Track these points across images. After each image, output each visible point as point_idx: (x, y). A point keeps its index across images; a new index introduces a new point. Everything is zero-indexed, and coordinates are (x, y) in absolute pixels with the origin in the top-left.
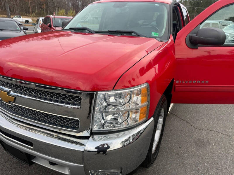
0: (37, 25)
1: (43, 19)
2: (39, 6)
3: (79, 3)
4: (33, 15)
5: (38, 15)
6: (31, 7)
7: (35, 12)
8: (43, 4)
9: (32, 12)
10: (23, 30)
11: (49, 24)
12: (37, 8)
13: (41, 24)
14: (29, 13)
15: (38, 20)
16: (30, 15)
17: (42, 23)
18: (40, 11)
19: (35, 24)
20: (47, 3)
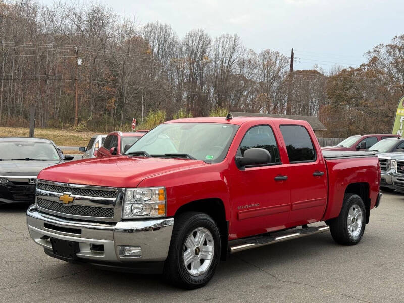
0: (88, 152)
1: (103, 139)
2: (98, 103)
3: (209, 90)
4: (80, 127)
5: (93, 127)
6: (78, 107)
7: (86, 119)
8: (109, 98)
9: (79, 120)
10: (64, 160)
11: (113, 149)
12: (92, 108)
13: (97, 149)
14: (72, 121)
15: (93, 141)
16: (74, 128)
17: (100, 147)
18: (101, 115)
19: (86, 148)
20: (121, 95)
